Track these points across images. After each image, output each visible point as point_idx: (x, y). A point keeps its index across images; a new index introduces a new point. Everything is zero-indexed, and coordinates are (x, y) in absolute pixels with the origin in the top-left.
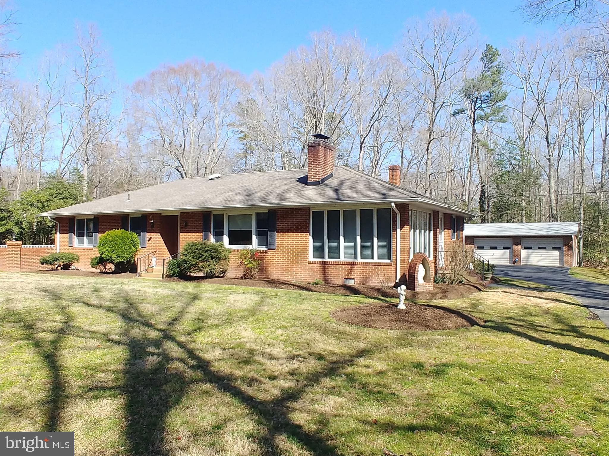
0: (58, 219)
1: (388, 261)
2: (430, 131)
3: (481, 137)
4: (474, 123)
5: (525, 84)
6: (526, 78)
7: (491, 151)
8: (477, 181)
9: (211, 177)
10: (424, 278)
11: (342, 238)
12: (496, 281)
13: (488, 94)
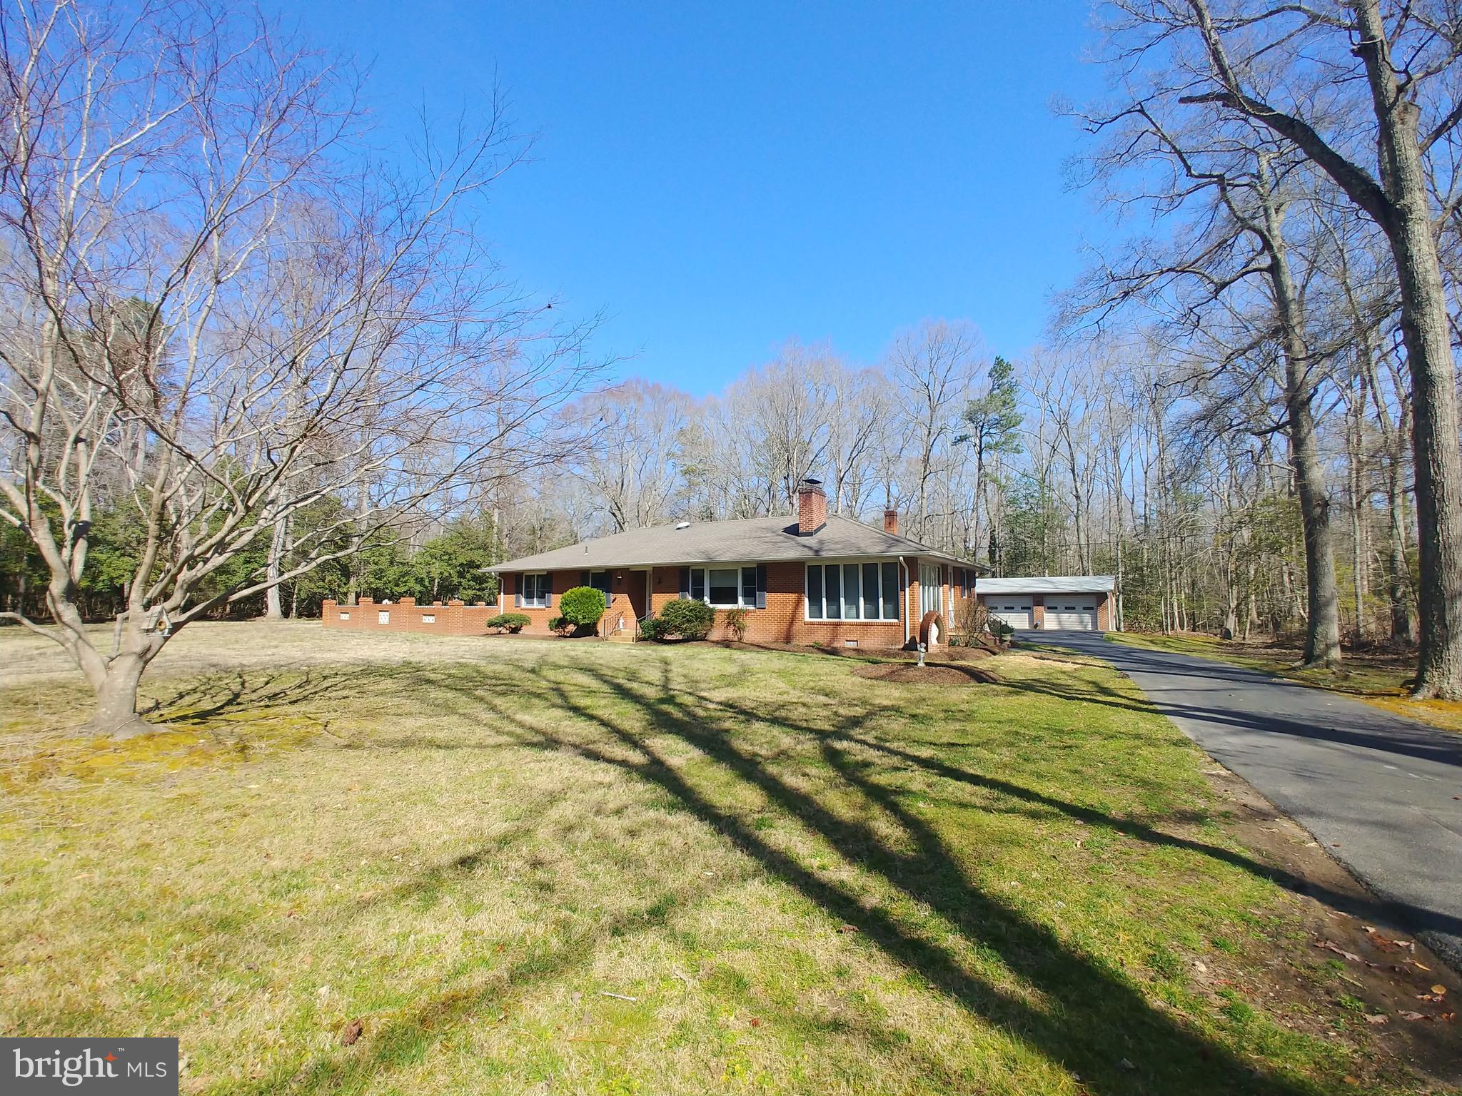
0: (504, 575)
1: (896, 621)
2: (926, 461)
3: (989, 470)
4: (980, 453)
5: (1044, 404)
6: (1045, 396)
7: (1002, 489)
8: (984, 523)
9: (679, 526)
10: (938, 639)
11: (842, 600)
12: (1014, 645)
13: (997, 417)
